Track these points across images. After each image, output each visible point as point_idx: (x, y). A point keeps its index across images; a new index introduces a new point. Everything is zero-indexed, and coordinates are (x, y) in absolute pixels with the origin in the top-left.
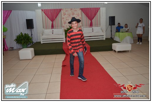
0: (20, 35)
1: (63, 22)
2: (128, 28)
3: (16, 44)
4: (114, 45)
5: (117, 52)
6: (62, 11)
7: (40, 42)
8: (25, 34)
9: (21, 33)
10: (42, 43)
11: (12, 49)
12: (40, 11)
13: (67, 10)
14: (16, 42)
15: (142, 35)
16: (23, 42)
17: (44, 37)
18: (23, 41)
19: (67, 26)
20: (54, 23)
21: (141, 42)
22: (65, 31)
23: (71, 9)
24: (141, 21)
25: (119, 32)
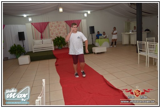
0: (14, 46)
1: (50, 33)
2: (106, 35)
4: (93, 48)
5: (96, 54)
6: (49, 24)
7: (32, 51)
8: (18, 45)
9: (15, 44)
10: (34, 52)
11: (7, 59)
12: (30, 24)
13: (53, 22)
14: (10, 53)
17: (35, 46)
18: (17, 51)
19: (54, 36)
20: (43, 34)
21: (115, 45)
22: (54, 41)
23: (57, 22)
24: (115, 29)
25: (98, 39)
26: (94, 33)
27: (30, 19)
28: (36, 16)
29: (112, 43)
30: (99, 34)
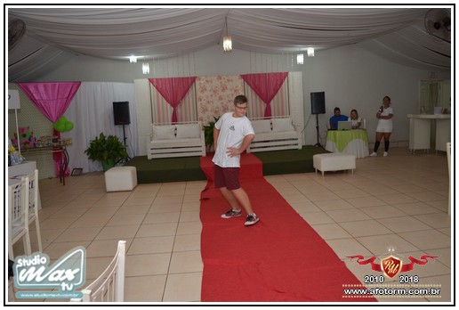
0: (99, 138)
1: (199, 108)
2: (359, 120)
3: (87, 160)
6: (197, 82)
7: (146, 156)
8: (110, 137)
9: (102, 134)
10: (150, 157)
11: (79, 172)
12: (146, 81)
13: (209, 79)
14: (87, 157)
15: (390, 134)
16: (105, 155)
17: (155, 142)
18: (106, 152)
20: (179, 111)
21: (386, 151)
22: (206, 130)
23: (220, 78)
24: (387, 101)
25: (336, 129)
26: (323, 111)
27: (146, 69)
28: (161, 59)
29: (377, 144)
30: (340, 116)
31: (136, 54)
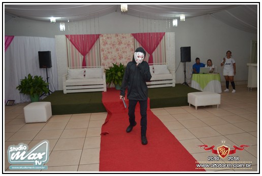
0: (27, 78)
1: (102, 56)
2: (213, 67)
3: (19, 94)
4: (190, 95)
5: (196, 108)
6: (101, 38)
7: (62, 91)
8: (36, 77)
9: (29, 75)
10: (65, 92)
11: (12, 103)
12: (64, 37)
13: (109, 36)
14: (19, 91)
15: (233, 77)
16: (32, 90)
17: (70, 81)
18: (32, 88)
20: (87, 58)
21: (234, 88)
22: (107, 72)
23: (117, 35)
26: (189, 60)
27: (62, 27)
28: (74, 21)
29: (227, 83)
30: (200, 63)
31: (55, 16)
